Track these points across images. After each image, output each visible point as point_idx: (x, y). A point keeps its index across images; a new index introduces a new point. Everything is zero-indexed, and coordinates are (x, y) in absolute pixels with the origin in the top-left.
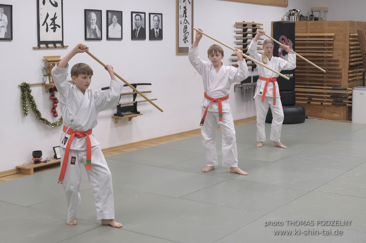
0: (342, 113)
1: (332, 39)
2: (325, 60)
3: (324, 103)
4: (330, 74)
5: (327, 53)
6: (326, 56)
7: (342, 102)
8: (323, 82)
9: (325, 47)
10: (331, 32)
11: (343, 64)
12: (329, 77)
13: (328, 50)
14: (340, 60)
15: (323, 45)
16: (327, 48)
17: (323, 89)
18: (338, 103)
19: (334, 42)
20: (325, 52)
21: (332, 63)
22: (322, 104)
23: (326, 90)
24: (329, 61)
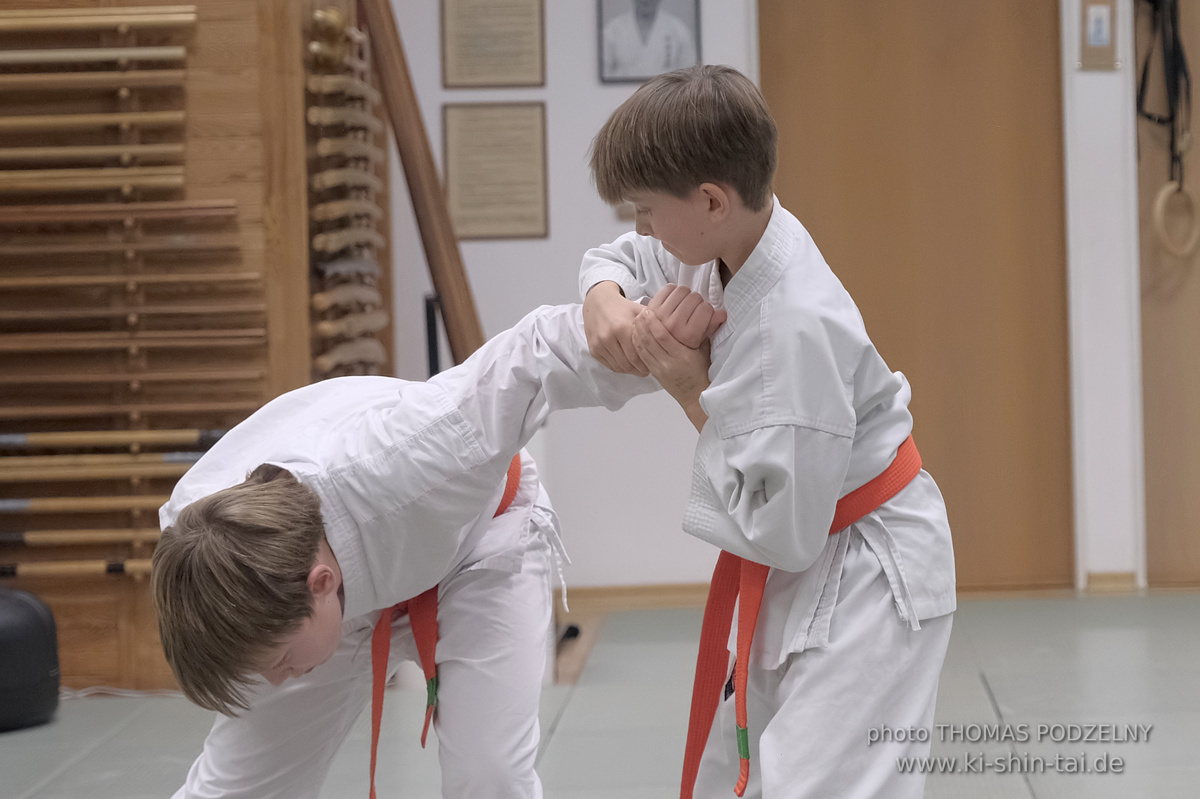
1: (176, 52)
2: (129, 222)
3: (131, 565)
4: (166, 329)
5: (135, 162)
6: (135, 189)
8: (107, 392)
9: (124, 119)
11: (268, 241)
12: (155, 355)
13: (143, 142)
14: (242, 217)
15: (109, 99)
16: (133, 126)
17: (123, 449)
19: (192, 73)
20: (126, 158)
21: (180, 241)
22: (116, 570)
23: (144, 458)
24: (153, 227)
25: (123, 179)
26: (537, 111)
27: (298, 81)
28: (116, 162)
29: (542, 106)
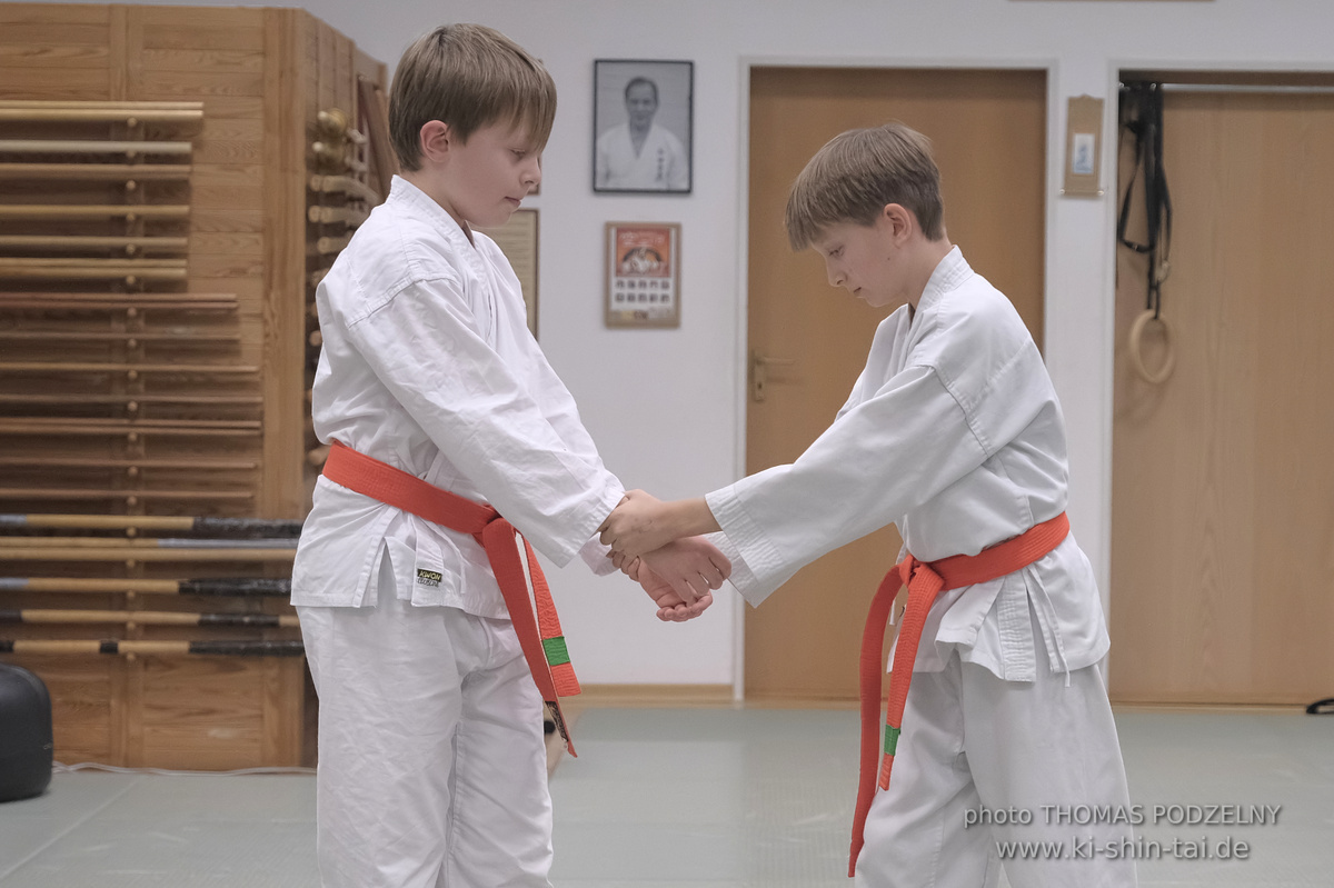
0: (271, 713)
1: (183, 147)
2: (132, 312)
3: (123, 646)
4: (165, 417)
5: (140, 253)
6: (138, 280)
7: (275, 625)
8: (106, 476)
9: (130, 211)
10: (166, 94)
11: (267, 336)
12: (155, 443)
13: (146, 235)
14: (241, 311)
15: (116, 190)
16: (138, 217)
17: (120, 533)
18: (239, 640)
19: (197, 168)
20: (131, 249)
21: (181, 332)
22: (109, 650)
23: (139, 542)
24: (155, 317)
25: (129, 270)
26: (532, 216)
27: (299, 180)
28: (121, 253)
29: (536, 212)
